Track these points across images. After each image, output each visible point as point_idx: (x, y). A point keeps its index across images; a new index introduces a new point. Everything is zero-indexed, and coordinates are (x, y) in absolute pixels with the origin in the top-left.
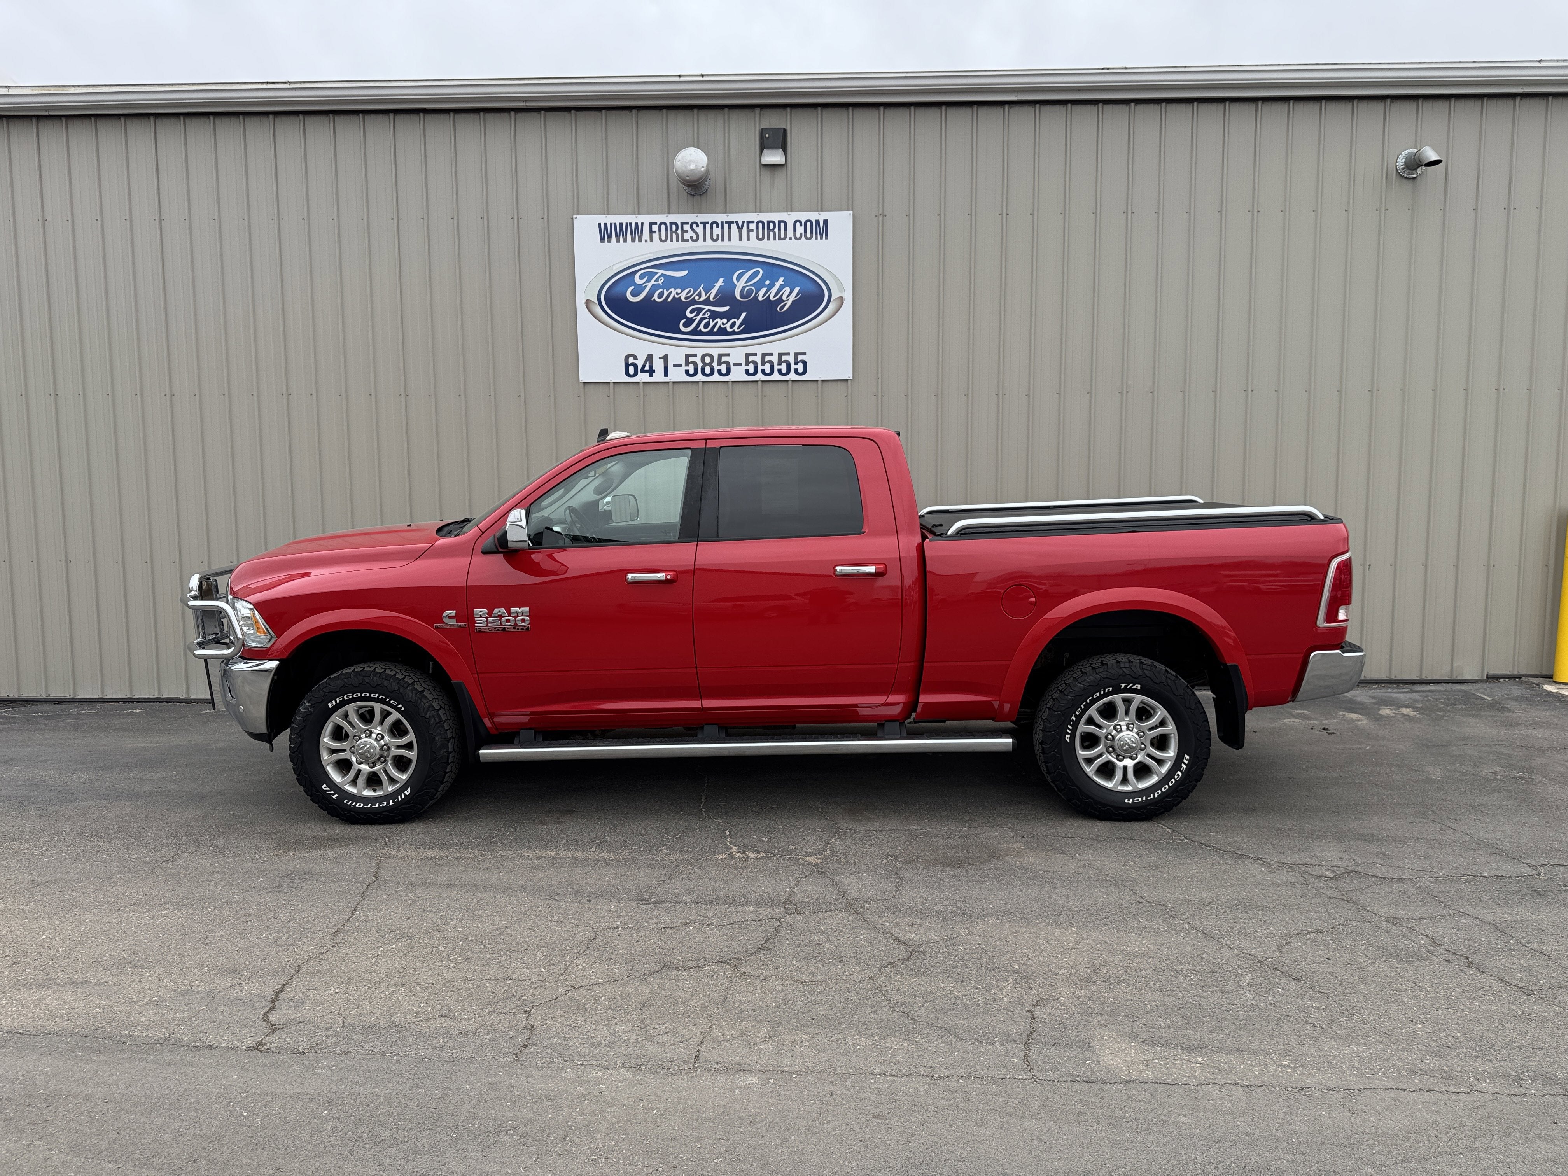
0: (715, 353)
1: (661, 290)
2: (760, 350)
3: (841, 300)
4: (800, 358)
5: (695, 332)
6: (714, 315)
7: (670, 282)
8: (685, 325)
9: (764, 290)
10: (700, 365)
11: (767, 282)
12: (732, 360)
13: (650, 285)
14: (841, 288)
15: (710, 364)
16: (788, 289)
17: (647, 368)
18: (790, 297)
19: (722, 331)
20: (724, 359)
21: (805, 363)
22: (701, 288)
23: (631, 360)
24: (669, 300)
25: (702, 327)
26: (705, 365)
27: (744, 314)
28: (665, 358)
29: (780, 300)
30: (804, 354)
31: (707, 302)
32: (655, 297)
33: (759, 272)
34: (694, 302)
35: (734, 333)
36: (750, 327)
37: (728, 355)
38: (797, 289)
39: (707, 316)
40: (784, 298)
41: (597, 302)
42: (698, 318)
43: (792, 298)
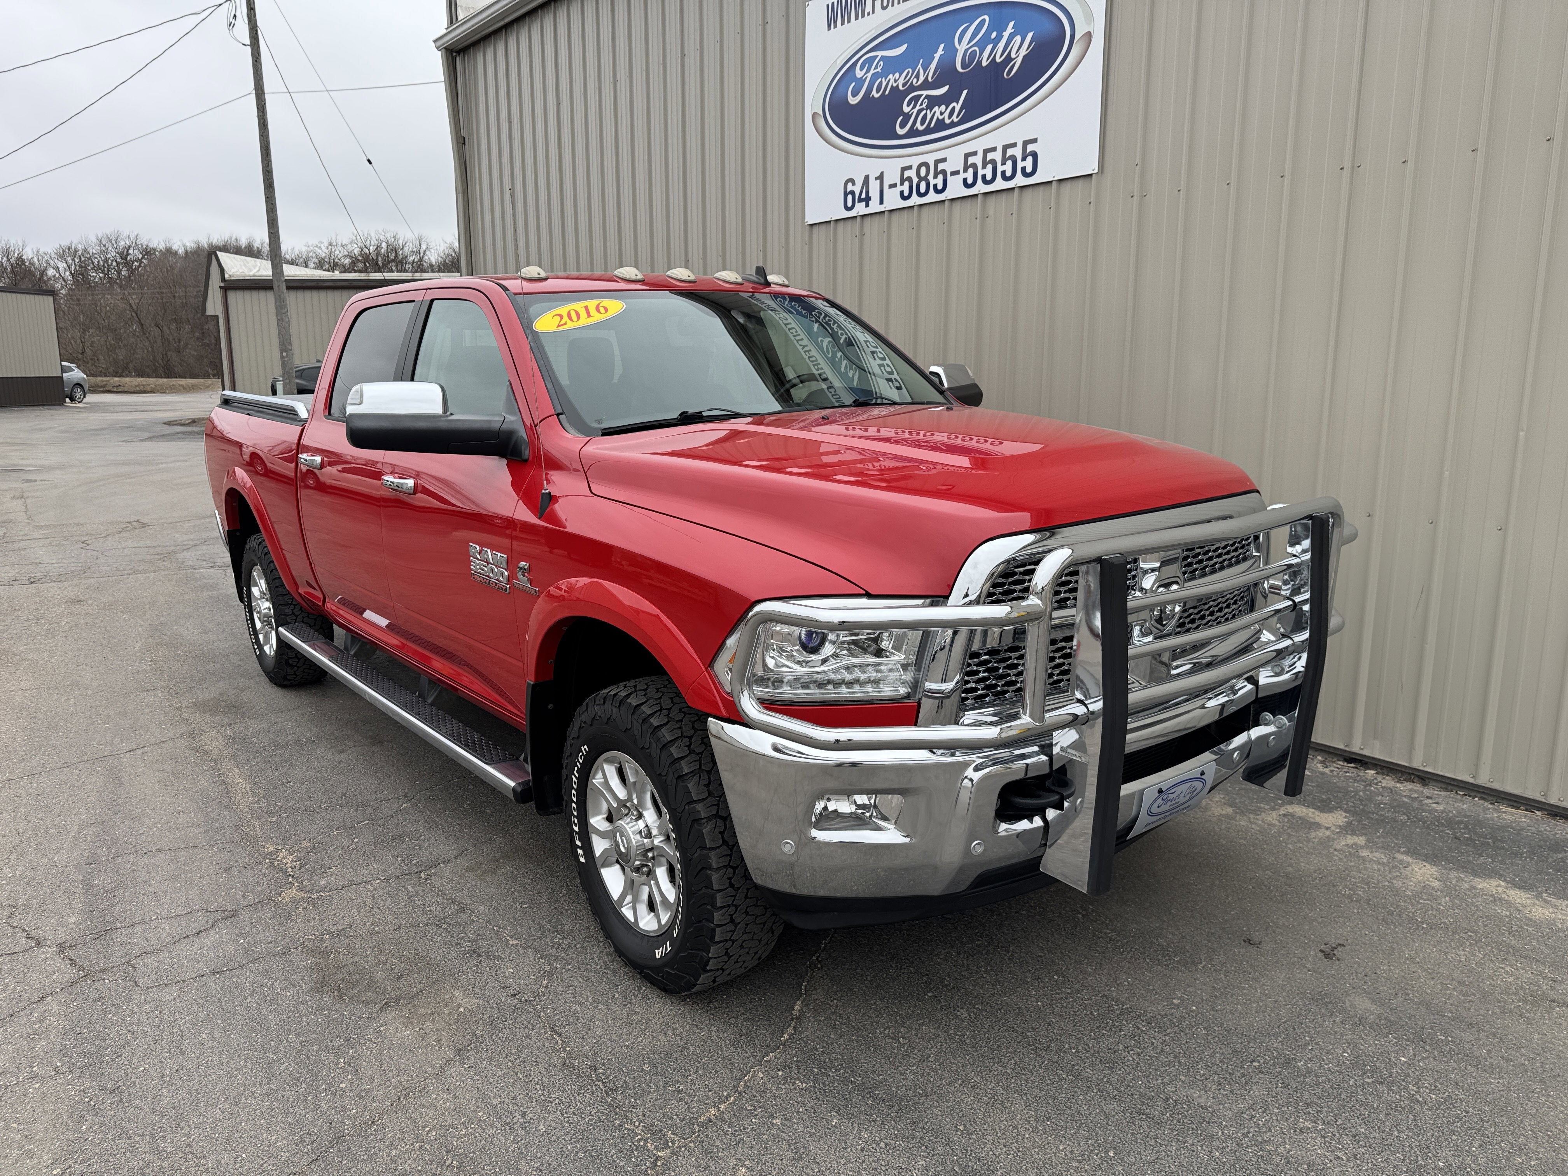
0: (930, 159)
1: (880, 80)
2: (979, 145)
3: (1089, 35)
4: (1030, 148)
5: (913, 133)
6: (933, 102)
7: (891, 65)
8: (902, 126)
9: (990, 47)
10: (915, 180)
11: (994, 35)
12: (948, 167)
13: (869, 75)
14: (1089, 17)
15: (925, 179)
16: (1018, 38)
17: (863, 196)
18: (1020, 50)
19: (941, 125)
20: (941, 166)
21: (1035, 155)
22: (919, 66)
23: (850, 187)
24: (887, 92)
25: (918, 125)
26: (921, 179)
27: (965, 92)
28: (881, 178)
29: (1009, 59)
30: (1035, 141)
31: (926, 85)
32: (874, 93)
33: (984, 20)
34: (913, 88)
35: (953, 125)
36: (971, 112)
37: (944, 160)
38: (1030, 35)
39: (924, 106)
40: (1013, 55)
41: (822, 114)
42: (915, 110)
43: (1023, 52)
